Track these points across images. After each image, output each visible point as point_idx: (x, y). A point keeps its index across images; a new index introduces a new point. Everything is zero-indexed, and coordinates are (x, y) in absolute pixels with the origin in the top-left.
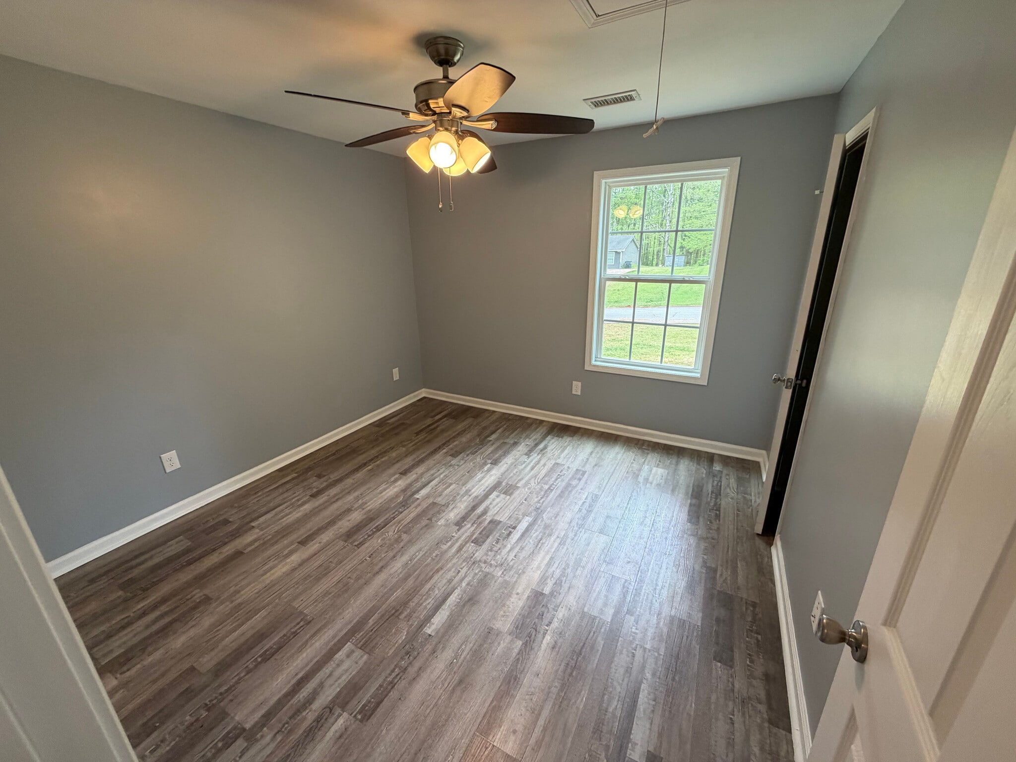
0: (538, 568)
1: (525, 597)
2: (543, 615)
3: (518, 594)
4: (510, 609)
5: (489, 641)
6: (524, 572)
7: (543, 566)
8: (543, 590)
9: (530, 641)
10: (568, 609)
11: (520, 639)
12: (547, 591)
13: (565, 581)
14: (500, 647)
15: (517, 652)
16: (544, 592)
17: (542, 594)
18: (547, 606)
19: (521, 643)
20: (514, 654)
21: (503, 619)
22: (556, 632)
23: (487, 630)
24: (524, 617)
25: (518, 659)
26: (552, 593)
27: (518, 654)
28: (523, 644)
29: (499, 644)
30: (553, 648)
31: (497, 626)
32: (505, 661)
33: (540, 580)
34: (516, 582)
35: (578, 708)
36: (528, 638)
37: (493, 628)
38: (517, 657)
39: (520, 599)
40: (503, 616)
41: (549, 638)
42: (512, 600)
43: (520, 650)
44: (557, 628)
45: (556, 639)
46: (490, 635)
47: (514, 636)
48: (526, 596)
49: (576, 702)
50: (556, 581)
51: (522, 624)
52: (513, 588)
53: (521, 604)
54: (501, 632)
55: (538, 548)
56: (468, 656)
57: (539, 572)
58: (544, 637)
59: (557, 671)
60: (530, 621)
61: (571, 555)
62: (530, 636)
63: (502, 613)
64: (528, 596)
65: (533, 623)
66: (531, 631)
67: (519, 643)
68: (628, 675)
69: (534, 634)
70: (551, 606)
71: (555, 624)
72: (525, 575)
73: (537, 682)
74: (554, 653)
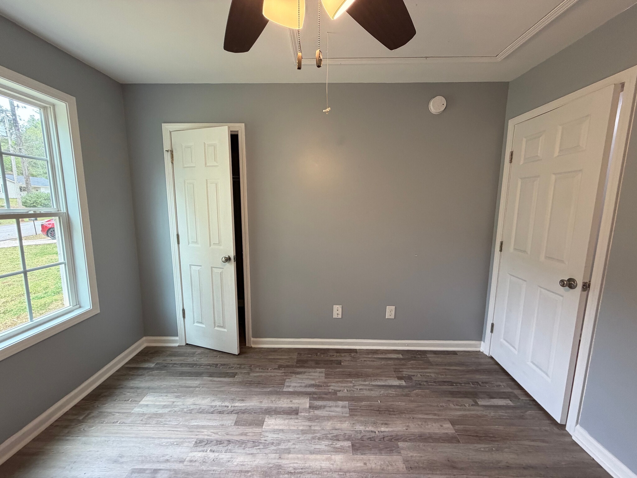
0: (329, 459)
1: (364, 457)
2: (370, 438)
3: (365, 464)
4: (382, 463)
5: (416, 464)
6: (341, 470)
7: (325, 456)
8: (349, 447)
9: (393, 438)
10: (354, 425)
11: (398, 445)
12: (348, 444)
13: (331, 434)
14: (414, 455)
15: (407, 443)
16: (351, 445)
17: (353, 445)
18: (361, 438)
19: (399, 443)
20: (409, 443)
21: (394, 464)
22: (376, 426)
23: (411, 471)
24: (380, 450)
25: (410, 440)
26: (348, 440)
27: (406, 441)
28: (399, 441)
29: (412, 456)
30: (386, 424)
31: (402, 465)
32: (418, 447)
33: (341, 452)
34: (354, 472)
35: (406, 404)
36: (393, 440)
37: (406, 467)
38: (409, 441)
39: (369, 460)
40: (392, 465)
41: (382, 428)
42: (374, 466)
43: (404, 441)
44: (373, 426)
45: (380, 425)
46: (412, 467)
47: (399, 449)
48: (362, 456)
49: (404, 406)
50: (334, 440)
51: (387, 448)
52: (362, 471)
53: (372, 457)
54: (404, 460)
55: (303, 471)
56: (438, 473)
57: (333, 457)
58: (384, 431)
59: (397, 418)
60: (380, 444)
61: (300, 439)
62: (390, 440)
63: (390, 468)
64: (362, 454)
65: (379, 442)
66: (387, 441)
67: (400, 444)
68: (373, 390)
69: (387, 438)
70: (359, 436)
71: (370, 428)
72: (343, 467)
73: (412, 425)
74: (389, 422)
